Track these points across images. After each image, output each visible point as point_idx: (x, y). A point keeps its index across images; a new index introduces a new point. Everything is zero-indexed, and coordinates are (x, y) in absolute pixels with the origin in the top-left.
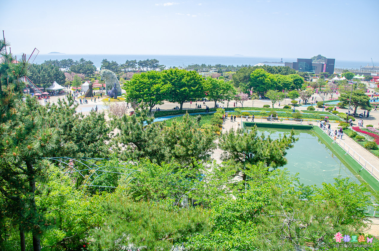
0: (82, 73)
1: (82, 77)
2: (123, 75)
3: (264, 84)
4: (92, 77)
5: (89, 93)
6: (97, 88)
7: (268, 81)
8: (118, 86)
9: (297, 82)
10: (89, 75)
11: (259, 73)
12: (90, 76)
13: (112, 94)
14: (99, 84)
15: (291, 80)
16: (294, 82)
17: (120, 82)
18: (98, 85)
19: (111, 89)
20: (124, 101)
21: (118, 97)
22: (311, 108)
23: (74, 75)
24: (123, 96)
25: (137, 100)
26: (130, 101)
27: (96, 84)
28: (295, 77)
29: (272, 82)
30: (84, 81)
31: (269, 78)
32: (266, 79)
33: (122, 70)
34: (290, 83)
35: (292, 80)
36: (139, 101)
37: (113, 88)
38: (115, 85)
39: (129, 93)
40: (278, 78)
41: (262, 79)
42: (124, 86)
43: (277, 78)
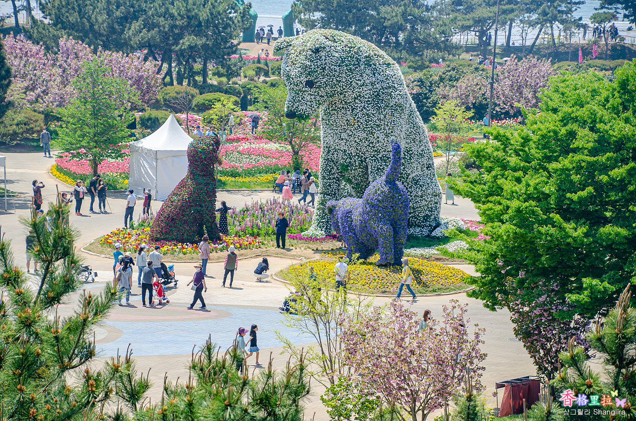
0: (141, 47)
1: (138, 82)
2: (462, 84)
4: (213, 81)
5: (184, 207)
6: (249, 173)
8: (414, 170)
10: (198, 66)
12: (199, 78)
13: (364, 225)
14: (273, 146)
17: (433, 139)
18: (261, 153)
19: (360, 190)
20: (457, 290)
21: (412, 255)
23: (73, 63)
24: (451, 247)
25: (564, 288)
26: (506, 293)
27: (245, 146)
30: (154, 113)
33: (456, 39)
36: (584, 297)
37: (377, 185)
38: (397, 160)
39: (506, 229)
42: (469, 166)
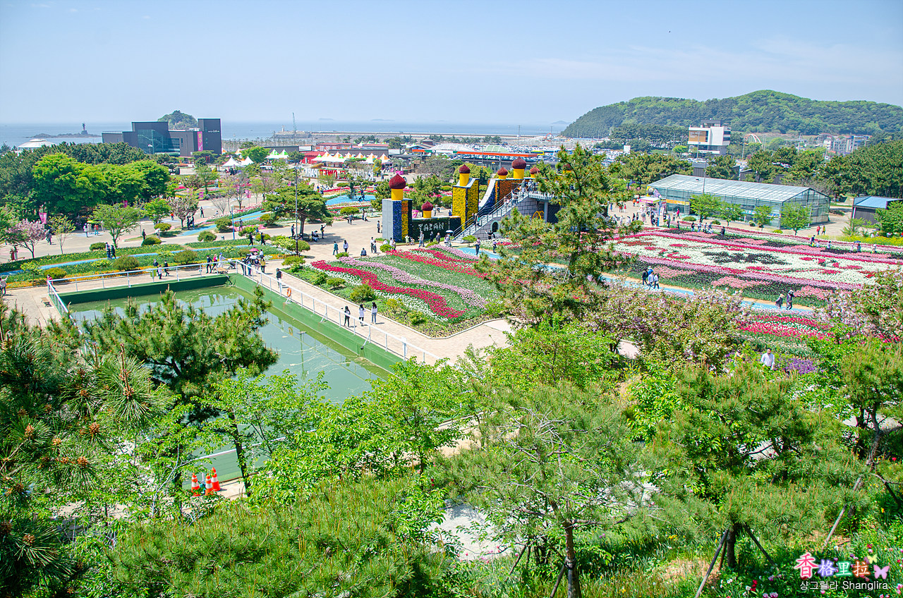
3: (73, 192)
7: (84, 182)
9: (153, 179)
11: (56, 166)
15: (140, 176)
16: (146, 179)
22: (208, 236)
28: (147, 168)
29: (93, 183)
31: (86, 176)
32: (80, 179)
34: (139, 183)
35: (142, 174)
40: (107, 172)
41: (68, 178)
43: (105, 173)
